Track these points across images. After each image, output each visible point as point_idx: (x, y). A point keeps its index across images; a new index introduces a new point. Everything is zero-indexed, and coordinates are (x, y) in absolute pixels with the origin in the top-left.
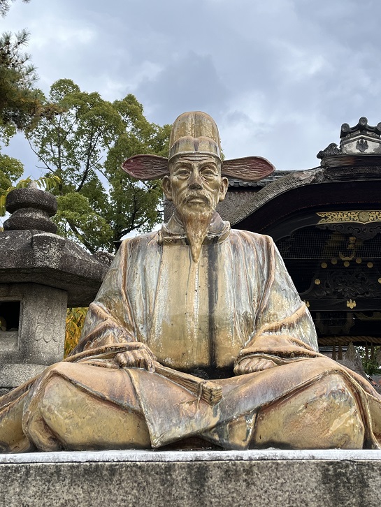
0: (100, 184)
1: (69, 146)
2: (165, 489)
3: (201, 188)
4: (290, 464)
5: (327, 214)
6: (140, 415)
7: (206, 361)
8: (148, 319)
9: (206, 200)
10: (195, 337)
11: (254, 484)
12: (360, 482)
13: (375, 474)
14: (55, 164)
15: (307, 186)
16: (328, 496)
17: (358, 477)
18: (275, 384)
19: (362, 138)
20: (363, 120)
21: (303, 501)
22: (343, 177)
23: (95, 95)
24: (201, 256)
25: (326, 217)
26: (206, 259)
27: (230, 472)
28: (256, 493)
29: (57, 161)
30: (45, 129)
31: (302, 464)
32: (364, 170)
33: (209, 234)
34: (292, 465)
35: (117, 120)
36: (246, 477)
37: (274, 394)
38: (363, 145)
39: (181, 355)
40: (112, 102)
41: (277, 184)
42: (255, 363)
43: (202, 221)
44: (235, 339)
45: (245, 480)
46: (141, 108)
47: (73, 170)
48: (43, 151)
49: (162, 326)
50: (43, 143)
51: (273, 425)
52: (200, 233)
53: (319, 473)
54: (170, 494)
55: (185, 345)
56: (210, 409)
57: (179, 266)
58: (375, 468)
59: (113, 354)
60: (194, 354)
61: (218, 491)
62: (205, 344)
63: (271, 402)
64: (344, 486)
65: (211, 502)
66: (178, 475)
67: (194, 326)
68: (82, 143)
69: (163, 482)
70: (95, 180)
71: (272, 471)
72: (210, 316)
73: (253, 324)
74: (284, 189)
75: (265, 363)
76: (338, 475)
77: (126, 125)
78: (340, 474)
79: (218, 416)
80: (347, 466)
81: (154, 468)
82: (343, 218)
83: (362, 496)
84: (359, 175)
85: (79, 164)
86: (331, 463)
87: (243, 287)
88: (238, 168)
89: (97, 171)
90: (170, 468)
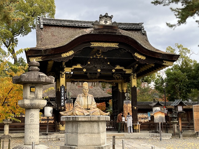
5: (94, 43)
6: (84, 113)
8: (82, 104)
15: (88, 34)
18: (94, 111)
19: (106, 19)
20: (107, 14)
22: (99, 32)
25: (93, 44)
27: (91, 117)
32: (106, 30)
34: (95, 117)
38: (106, 22)
39: (85, 108)
41: (79, 33)
42: (92, 109)
51: (94, 114)
57: (84, 99)
59: (80, 108)
62: (87, 107)
73: (91, 105)
74: (81, 35)
75: (93, 109)
80: (99, 117)
82: (99, 45)
84: (104, 32)
87: (90, 101)
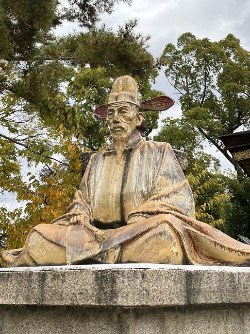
0: (216, 98)
1: (193, 76)
2: (29, 284)
3: (119, 122)
4: (81, 271)
7: (119, 219)
9: (123, 129)
10: (114, 206)
11: (65, 281)
12: (112, 280)
13: (120, 276)
14: (185, 89)
16: (97, 287)
17: (112, 277)
21: (86, 290)
23: (206, 40)
24: (122, 160)
26: (125, 162)
27: (56, 276)
28: (66, 286)
29: (186, 88)
30: (177, 68)
31: (87, 271)
33: (127, 147)
34: (82, 272)
35: (222, 54)
36: (62, 278)
37: (130, 236)
39: (107, 216)
40: (218, 41)
43: (121, 141)
44: (134, 205)
45: (62, 280)
46: (238, 41)
47: (196, 92)
48: (177, 83)
49: (98, 201)
50: (176, 77)
51: (130, 252)
52: (121, 147)
53: (94, 276)
54: (30, 286)
55: (109, 211)
56: (98, 245)
57: (111, 168)
58: (120, 273)
59: (69, 218)
60: (113, 215)
61: (50, 285)
62: (118, 209)
63: (128, 240)
64: (105, 282)
65: (47, 290)
66: (34, 277)
67: (113, 200)
68: (200, 74)
69: (28, 281)
70: (212, 96)
71: (74, 275)
72: (121, 194)
75: (140, 219)
76: (103, 277)
77: (228, 55)
78: (104, 276)
79: (101, 249)
80: (107, 272)
81: (25, 274)
83: (112, 287)
85: (200, 88)
86: (100, 271)
87: (143, 175)
88: (153, 104)
89: (212, 90)
90: (31, 274)
